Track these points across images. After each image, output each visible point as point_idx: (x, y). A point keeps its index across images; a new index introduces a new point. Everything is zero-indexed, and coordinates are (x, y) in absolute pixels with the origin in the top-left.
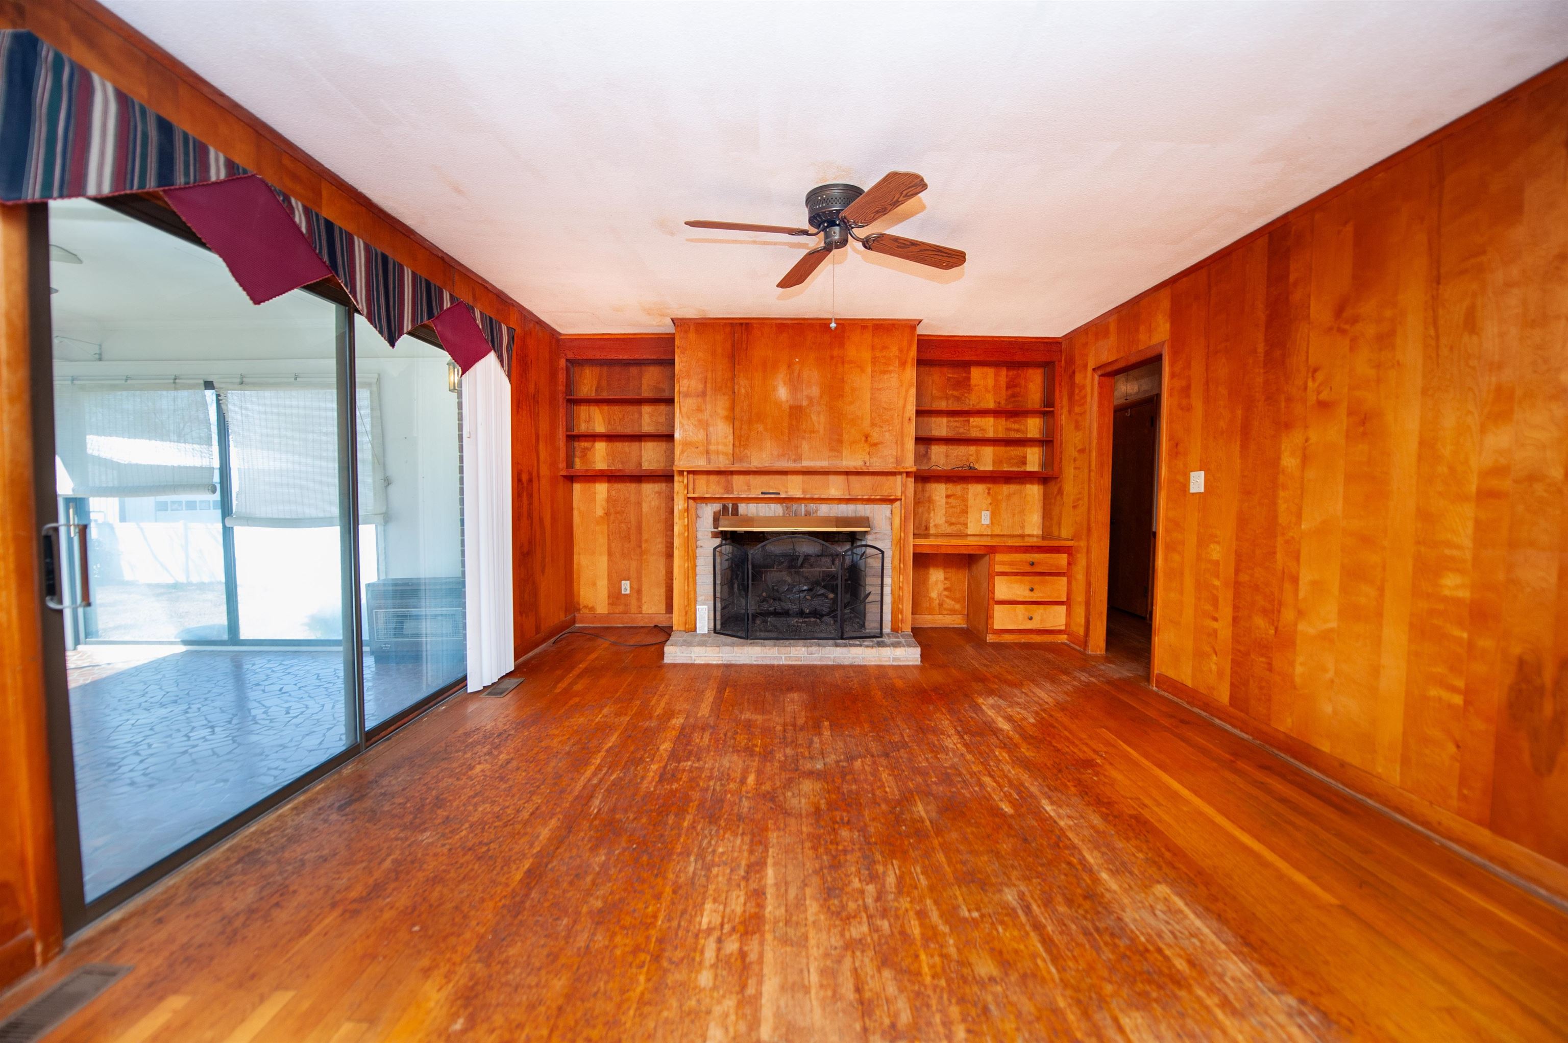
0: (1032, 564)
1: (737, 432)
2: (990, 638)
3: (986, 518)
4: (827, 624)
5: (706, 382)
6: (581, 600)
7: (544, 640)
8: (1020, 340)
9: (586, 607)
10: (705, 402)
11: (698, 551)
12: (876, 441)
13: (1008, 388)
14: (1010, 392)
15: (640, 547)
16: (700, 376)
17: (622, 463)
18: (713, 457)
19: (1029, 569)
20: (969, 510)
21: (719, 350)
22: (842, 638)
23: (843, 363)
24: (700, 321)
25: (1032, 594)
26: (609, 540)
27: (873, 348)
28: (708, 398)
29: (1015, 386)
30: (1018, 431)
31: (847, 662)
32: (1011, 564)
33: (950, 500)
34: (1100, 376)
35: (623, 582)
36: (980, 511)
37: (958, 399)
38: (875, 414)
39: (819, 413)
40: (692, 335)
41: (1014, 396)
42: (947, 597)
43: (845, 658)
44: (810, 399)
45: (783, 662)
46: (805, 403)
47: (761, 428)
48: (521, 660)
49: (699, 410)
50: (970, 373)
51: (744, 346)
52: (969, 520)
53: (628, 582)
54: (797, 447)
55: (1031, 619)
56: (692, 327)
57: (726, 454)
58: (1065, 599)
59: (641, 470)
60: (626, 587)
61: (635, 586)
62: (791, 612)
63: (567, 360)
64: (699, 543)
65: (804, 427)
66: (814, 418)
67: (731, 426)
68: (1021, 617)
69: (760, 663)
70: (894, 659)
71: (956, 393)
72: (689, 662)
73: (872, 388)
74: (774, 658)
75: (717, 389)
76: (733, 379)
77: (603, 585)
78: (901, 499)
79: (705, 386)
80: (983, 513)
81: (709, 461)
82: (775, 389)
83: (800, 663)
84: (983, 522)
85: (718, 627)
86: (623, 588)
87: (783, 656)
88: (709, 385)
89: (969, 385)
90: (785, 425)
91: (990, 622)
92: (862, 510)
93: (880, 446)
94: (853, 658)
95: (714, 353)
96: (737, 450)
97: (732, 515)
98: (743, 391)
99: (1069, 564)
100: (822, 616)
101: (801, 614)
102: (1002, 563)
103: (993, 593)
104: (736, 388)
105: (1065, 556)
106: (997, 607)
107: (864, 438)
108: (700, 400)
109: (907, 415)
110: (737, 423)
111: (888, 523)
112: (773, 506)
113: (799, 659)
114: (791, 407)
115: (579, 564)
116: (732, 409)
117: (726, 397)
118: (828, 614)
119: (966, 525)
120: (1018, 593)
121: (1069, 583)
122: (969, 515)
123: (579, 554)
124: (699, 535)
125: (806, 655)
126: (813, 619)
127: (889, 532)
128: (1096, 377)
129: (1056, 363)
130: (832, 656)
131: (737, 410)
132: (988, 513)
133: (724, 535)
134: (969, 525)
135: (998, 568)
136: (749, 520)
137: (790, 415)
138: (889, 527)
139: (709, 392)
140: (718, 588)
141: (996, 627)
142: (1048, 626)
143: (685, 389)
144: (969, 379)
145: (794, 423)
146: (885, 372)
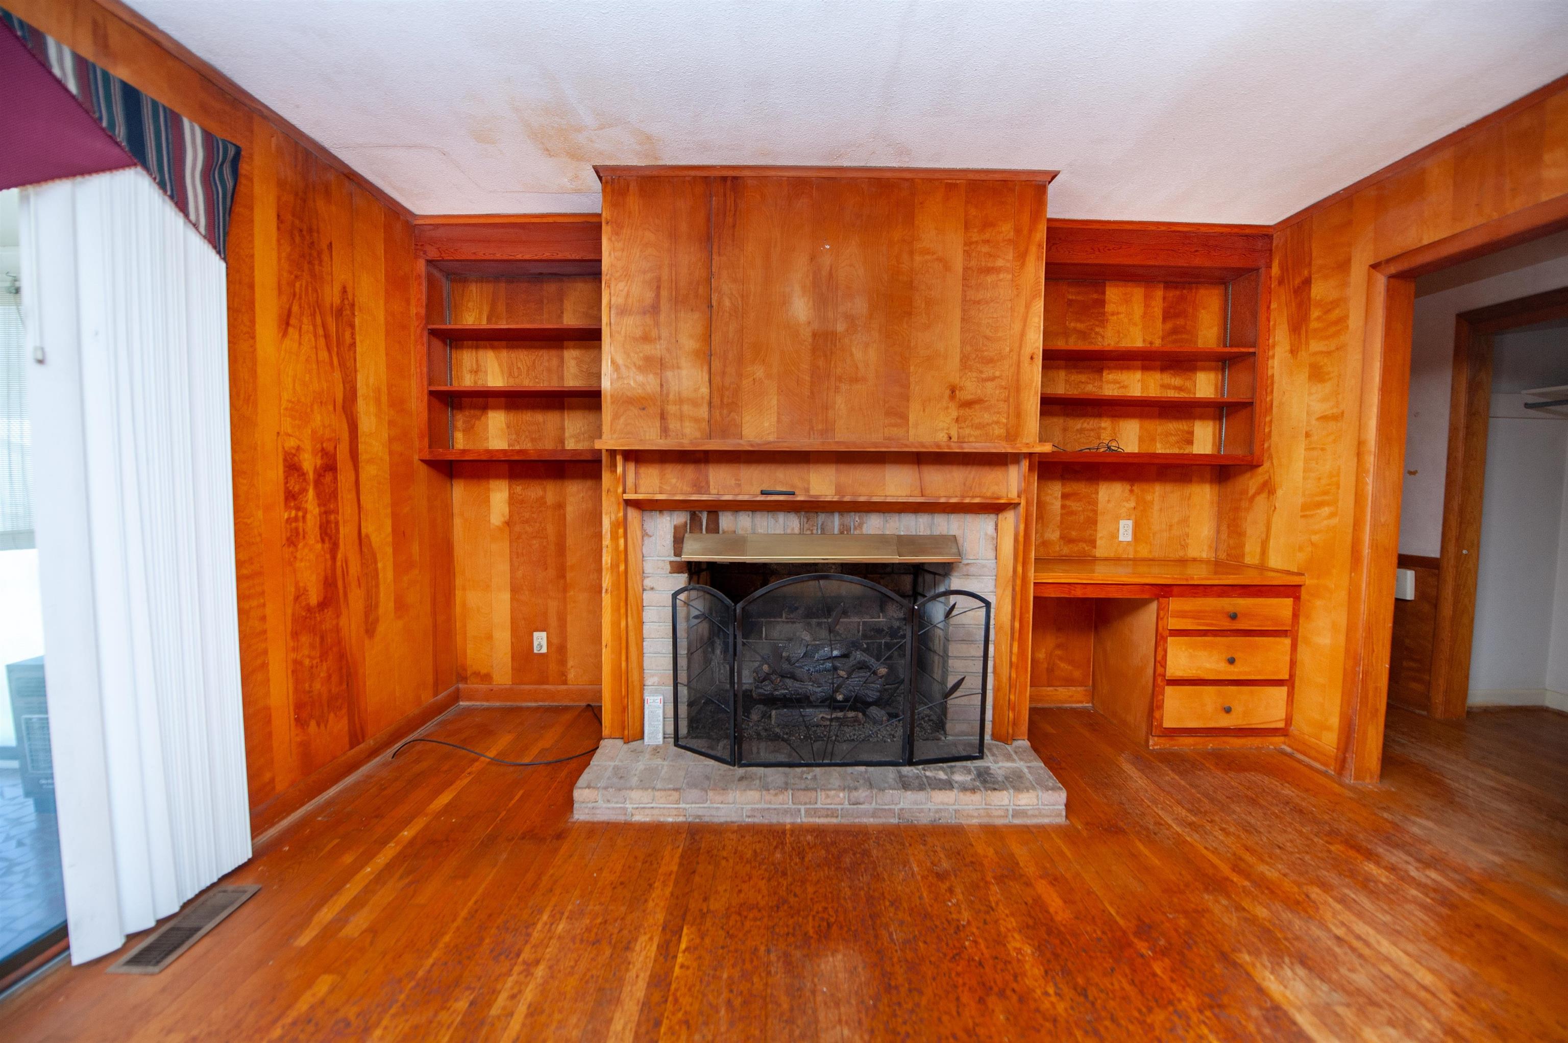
0: (1234, 617)
1: (717, 380)
2: (1155, 743)
3: (1125, 531)
4: (875, 722)
5: (658, 287)
6: (469, 662)
7: (373, 753)
8: (1203, 230)
9: (477, 674)
10: (657, 324)
11: (647, 596)
12: (969, 397)
13: (1165, 319)
14: (1169, 325)
15: (563, 577)
16: (649, 276)
17: (533, 440)
18: (673, 425)
19: (1227, 624)
20: (1100, 518)
21: (684, 227)
22: (911, 763)
23: (911, 253)
24: (648, 173)
25: (1231, 668)
26: (512, 565)
27: (967, 226)
28: (662, 317)
29: (1177, 316)
30: (1180, 389)
31: (924, 820)
32: (1196, 615)
33: (1068, 503)
34: (1391, 277)
35: (536, 634)
36: (1117, 519)
37: (1083, 335)
38: (968, 348)
39: (867, 345)
40: (633, 202)
41: (1175, 331)
42: (1061, 658)
43: (921, 811)
44: (851, 319)
45: (803, 819)
46: (840, 327)
47: (759, 372)
48: (272, 832)
49: (646, 338)
50: (1104, 293)
51: (730, 220)
52: (1099, 535)
53: (544, 634)
54: (826, 408)
55: (1228, 710)
56: (633, 187)
57: (697, 420)
58: (1287, 677)
59: (564, 450)
60: (540, 641)
61: (555, 641)
62: (812, 698)
63: (430, 262)
64: (648, 583)
65: (839, 371)
66: (858, 354)
67: (706, 368)
68: (1210, 708)
69: (758, 820)
70: (1016, 814)
71: (1080, 326)
72: (621, 818)
73: (964, 300)
74: (786, 812)
75: (679, 301)
76: (709, 281)
77: (503, 638)
78: (1015, 506)
79: (658, 296)
80: (1122, 523)
81: (665, 431)
82: (785, 301)
83: (834, 821)
84: (1121, 538)
85: (683, 730)
86: (536, 644)
87: (802, 808)
88: (664, 293)
89: (1104, 314)
90: (805, 366)
91: (1157, 714)
92: (945, 525)
93: (977, 407)
94: (938, 811)
95: (674, 236)
96: (717, 413)
97: (708, 531)
98: (727, 303)
99: (1296, 616)
100: (869, 704)
101: (830, 702)
102: (1182, 615)
103: (1164, 666)
104: (715, 297)
105: (1289, 601)
106: (1169, 690)
107: (948, 392)
108: (648, 320)
109: (1027, 351)
110: (717, 364)
111: (991, 547)
112: (781, 517)
113: (833, 813)
114: (814, 335)
115: (464, 605)
116: (707, 337)
117: (696, 315)
118: (876, 703)
119: (1093, 543)
120: (1208, 666)
121: (1294, 647)
122: (1100, 526)
123: (464, 589)
124: (649, 567)
125: (846, 806)
126: (851, 714)
127: (992, 563)
128: (1381, 281)
129: (1263, 271)
130: (897, 808)
131: (717, 338)
132: (1130, 523)
133: (693, 570)
134: (1099, 543)
135: (1174, 623)
136: (738, 542)
137: (814, 350)
138: (992, 555)
139: (665, 306)
140: (683, 662)
141: (1167, 724)
142: (1257, 721)
143: (621, 300)
144: (1102, 303)
145: (821, 363)
146: (988, 270)
